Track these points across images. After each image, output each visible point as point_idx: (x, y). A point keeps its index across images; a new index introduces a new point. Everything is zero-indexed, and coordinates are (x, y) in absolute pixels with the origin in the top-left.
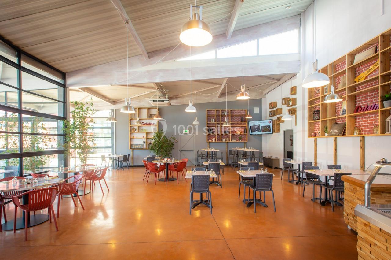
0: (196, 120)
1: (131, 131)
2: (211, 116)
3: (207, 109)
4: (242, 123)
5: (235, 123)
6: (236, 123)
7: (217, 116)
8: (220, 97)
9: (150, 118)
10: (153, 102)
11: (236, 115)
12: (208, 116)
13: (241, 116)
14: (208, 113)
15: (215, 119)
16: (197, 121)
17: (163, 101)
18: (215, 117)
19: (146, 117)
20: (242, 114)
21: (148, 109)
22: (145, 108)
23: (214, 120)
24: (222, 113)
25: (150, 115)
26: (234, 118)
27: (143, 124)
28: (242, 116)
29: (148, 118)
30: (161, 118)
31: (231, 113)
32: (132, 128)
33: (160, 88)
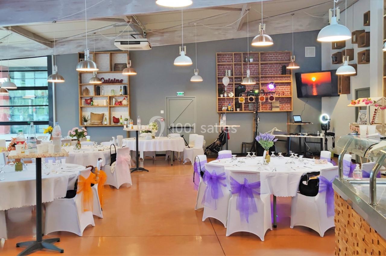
0: (196, 74)
1: (81, 94)
2: (225, 65)
3: (217, 53)
4: (282, 77)
5: (269, 77)
6: (271, 77)
7: (235, 65)
8: (241, 30)
9: (115, 71)
10: (121, 44)
11: (270, 62)
12: (218, 65)
13: (280, 64)
14: (218, 60)
15: (232, 71)
16: (199, 75)
17: (138, 43)
18: (232, 67)
19: (109, 69)
20: (283, 60)
21: (111, 54)
22: (106, 52)
23: (229, 71)
24: (245, 59)
25: (115, 64)
26: (268, 68)
27: (103, 80)
28: (283, 63)
29: (111, 70)
30: (135, 72)
31: (261, 59)
32: (83, 88)
33: (132, 21)
